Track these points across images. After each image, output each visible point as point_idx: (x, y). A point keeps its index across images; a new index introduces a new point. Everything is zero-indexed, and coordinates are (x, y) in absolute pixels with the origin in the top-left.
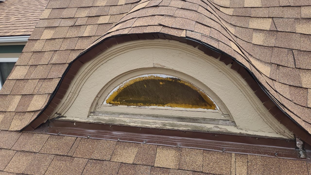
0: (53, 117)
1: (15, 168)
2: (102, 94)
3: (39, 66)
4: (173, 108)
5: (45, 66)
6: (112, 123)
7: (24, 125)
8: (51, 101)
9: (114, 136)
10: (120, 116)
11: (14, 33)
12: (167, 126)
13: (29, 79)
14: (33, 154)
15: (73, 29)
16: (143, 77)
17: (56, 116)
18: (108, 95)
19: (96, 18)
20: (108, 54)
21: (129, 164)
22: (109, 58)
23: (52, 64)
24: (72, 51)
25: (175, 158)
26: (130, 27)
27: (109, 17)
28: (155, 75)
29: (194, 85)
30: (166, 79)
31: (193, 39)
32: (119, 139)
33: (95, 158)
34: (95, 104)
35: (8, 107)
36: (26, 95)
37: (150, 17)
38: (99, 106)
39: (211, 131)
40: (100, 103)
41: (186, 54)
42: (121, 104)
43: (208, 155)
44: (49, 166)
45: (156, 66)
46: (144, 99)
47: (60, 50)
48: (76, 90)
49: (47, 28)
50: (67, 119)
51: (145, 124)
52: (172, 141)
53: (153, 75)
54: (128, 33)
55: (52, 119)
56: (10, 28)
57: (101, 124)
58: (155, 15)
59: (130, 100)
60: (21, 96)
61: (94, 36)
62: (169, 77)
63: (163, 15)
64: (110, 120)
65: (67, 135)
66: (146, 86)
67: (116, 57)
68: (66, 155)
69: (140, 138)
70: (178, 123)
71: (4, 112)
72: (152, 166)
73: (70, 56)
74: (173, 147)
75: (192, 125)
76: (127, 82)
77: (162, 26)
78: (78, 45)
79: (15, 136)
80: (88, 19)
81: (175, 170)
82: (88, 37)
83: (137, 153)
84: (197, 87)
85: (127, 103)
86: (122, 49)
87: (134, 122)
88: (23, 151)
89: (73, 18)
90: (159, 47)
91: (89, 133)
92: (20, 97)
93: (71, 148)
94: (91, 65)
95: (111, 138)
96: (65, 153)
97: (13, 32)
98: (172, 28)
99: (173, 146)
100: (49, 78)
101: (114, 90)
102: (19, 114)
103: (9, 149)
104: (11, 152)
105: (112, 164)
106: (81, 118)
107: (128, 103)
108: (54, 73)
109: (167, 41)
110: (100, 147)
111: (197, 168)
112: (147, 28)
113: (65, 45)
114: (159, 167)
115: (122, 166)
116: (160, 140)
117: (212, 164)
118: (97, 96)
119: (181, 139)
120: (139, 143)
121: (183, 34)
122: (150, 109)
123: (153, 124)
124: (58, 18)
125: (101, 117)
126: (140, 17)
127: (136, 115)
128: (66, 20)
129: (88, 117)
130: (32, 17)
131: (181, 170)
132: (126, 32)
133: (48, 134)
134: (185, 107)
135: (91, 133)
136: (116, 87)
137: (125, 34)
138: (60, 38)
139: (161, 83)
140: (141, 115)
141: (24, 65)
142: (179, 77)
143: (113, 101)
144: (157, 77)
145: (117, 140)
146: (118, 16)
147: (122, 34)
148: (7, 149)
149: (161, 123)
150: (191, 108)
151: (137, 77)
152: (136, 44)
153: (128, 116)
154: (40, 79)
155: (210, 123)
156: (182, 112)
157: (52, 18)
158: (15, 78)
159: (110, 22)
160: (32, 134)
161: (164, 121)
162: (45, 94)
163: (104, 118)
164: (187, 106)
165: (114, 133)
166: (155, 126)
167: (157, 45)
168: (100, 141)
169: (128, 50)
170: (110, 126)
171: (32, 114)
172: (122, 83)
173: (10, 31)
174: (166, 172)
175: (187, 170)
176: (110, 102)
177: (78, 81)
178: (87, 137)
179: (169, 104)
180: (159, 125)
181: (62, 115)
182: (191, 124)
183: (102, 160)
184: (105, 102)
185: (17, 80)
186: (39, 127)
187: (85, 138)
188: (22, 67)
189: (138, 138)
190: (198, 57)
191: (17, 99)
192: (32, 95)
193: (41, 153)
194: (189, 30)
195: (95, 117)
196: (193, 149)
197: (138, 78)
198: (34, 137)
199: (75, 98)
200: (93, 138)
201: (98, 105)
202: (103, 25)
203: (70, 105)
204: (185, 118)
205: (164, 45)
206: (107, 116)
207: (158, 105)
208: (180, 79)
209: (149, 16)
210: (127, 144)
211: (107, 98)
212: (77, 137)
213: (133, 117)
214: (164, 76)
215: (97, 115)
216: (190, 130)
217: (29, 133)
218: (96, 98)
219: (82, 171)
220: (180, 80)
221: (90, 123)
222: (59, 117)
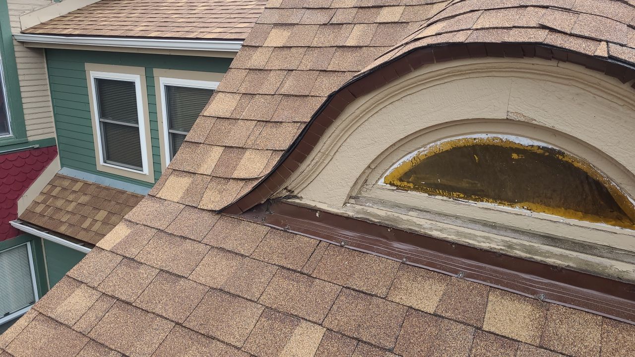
0: (278, 196)
1: (208, 278)
2: (379, 164)
3: (257, 97)
4: (535, 214)
5: (268, 97)
6: (392, 224)
7: (226, 202)
8: (281, 164)
9: (395, 250)
10: (411, 213)
11: (201, 34)
12: (516, 249)
13: (238, 119)
14: (239, 258)
15: (327, 31)
16: (475, 139)
17: (285, 193)
18: (391, 166)
19: (373, 10)
20: (409, 82)
21: (426, 313)
22: (408, 92)
23: (281, 94)
24: (322, 73)
25: (531, 321)
26: (469, 29)
27: (401, 9)
28: (504, 137)
29: (598, 169)
30: (529, 148)
31: (625, 62)
32: (404, 260)
33: (355, 287)
34: (363, 181)
35: (199, 166)
36: (232, 147)
37: (516, 9)
38: (367, 187)
39: (626, 277)
40: (371, 181)
41: (595, 97)
42: (415, 189)
43: (615, 331)
44: (268, 285)
45: (512, 117)
46: (467, 185)
47: (299, 69)
48: (330, 148)
49: (276, 25)
50: (303, 202)
51: (465, 237)
52: (526, 284)
53: (500, 136)
54: (465, 41)
55: (276, 198)
56: (194, 24)
57: (371, 223)
58: (526, 6)
59: (436, 182)
60: (223, 148)
61: (368, 46)
62: (536, 143)
63: (547, 7)
64: (388, 218)
65: (302, 234)
66: (477, 159)
67: (424, 90)
68: (299, 270)
69: (451, 265)
70: (542, 248)
71: (193, 173)
72: (477, 328)
73: (317, 83)
74: (527, 297)
75: (576, 258)
76: (437, 145)
77: (547, 31)
78: (334, 63)
79: (209, 219)
80: (357, 12)
81: (530, 347)
82: (356, 47)
83: (444, 294)
84: (605, 174)
85: (429, 189)
86: (443, 75)
87: (441, 231)
88: (222, 249)
89: (328, 8)
90: (528, 75)
91: (344, 237)
92: (221, 150)
93: (308, 260)
94: (369, 101)
95: (389, 254)
96: (297, 266)
97: (201, 32)
98: (571, 35)
99: (527, 295)
100: (276, 120)
101: (405, 159)
102: (218, 180)
103: (198, 241)
104: (201, 248)
105: (390, 307)
106: (330, 206)
107: (433, 189)
108: (286, 113)
109: (553, 63)
110: (365, 267)
111: (585, 353)
112: (512, 32)
113: (310, 61)
114: (492, 333)
115: (410, 315)
116: (497, 277)
117: (624, 351)
118: (369, 167)
119: (547, 283)
120: (449, 275)
121: (601, 51)
122: (479, 208)
123: (484, 240)
124: (299, 8)
125: (370, 210)
126: (490, 8)
127: (445, 215)
128: (313, 11)
129: (345, 204)
130: (234, 6)
131: (546, 349)
132: (460, 38)
133: (266, 225)
134: (564, 215)
135: (347, 238)
136: (410, 153)
137: (460, 42)
138: (299, 47)
139: (515, 156)
140: (457, 217)
141: (231, 93)
142: (564, 147)
143: (401, 180)
144: (507, 141)
145: (401, 261)
146: (421, 8)
147: (451, 41)
148: (195, 240)
149: (503, 241)
150: (581, 219)
151: (460, 137)
152: (475, 66)
153: (428, 216)
154: (258, 121)
155: (625, 260)
156: (555, 224)
157: (287, 7)
158: (214, 115)
159: (404, 21)
160: (237, 221)
161: (510, 239)
162: (267, 150)
163: (378, 213)
164: (569, 213)
165: (397, 245)
166: (488, 245)
167: (524, 72)
168: (365, 258)
169: (455, 78)
170: (389, 230)
171: (242, 184)
172: (424, 146)
173: (195, 29)
174: (510, 347)
175: (561, 353)
176: (392, 182)
177: (337, 132)
178: (339, 244)
179: (526, 205)
180: (498, 245)
181: (295, 193)
182: (575, 254)
183: (370, 294)
184: (382, 180)
185: (218, 118)
186: (250, 210)
187: (336, 245)
188: (228, 95)
189: (445, 263)
190: (624, 107)
191: (216, 153)
192: (243, 149)
193: (254, 259)
194: (615, 43)
195: (358, 207)
196: (577, 310)
197: (462, 140)
198: (241, 227)
199: (325, 164)
200: (351, 248)
201: (367, 185)
202: (387, 25)
203: (313, 177)
204: (561, 239)
205: (541, 73)
206: (382, 208)
207: (500, 203)
208: (563, 151)
209: (513, 7)
210: (423, 273)
211: (388, 173)
212: (321, 241)
213: (438, 218)
214: (525, 142)
215: (361, 203)
216: (572, 267)
217: (233, 218)
218: (367, 171)
219: (329, 308)
220: (563, 154)
221: (348, 218)
222: (288, 197)
